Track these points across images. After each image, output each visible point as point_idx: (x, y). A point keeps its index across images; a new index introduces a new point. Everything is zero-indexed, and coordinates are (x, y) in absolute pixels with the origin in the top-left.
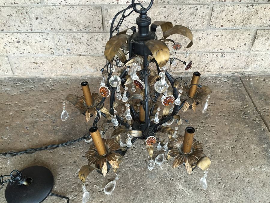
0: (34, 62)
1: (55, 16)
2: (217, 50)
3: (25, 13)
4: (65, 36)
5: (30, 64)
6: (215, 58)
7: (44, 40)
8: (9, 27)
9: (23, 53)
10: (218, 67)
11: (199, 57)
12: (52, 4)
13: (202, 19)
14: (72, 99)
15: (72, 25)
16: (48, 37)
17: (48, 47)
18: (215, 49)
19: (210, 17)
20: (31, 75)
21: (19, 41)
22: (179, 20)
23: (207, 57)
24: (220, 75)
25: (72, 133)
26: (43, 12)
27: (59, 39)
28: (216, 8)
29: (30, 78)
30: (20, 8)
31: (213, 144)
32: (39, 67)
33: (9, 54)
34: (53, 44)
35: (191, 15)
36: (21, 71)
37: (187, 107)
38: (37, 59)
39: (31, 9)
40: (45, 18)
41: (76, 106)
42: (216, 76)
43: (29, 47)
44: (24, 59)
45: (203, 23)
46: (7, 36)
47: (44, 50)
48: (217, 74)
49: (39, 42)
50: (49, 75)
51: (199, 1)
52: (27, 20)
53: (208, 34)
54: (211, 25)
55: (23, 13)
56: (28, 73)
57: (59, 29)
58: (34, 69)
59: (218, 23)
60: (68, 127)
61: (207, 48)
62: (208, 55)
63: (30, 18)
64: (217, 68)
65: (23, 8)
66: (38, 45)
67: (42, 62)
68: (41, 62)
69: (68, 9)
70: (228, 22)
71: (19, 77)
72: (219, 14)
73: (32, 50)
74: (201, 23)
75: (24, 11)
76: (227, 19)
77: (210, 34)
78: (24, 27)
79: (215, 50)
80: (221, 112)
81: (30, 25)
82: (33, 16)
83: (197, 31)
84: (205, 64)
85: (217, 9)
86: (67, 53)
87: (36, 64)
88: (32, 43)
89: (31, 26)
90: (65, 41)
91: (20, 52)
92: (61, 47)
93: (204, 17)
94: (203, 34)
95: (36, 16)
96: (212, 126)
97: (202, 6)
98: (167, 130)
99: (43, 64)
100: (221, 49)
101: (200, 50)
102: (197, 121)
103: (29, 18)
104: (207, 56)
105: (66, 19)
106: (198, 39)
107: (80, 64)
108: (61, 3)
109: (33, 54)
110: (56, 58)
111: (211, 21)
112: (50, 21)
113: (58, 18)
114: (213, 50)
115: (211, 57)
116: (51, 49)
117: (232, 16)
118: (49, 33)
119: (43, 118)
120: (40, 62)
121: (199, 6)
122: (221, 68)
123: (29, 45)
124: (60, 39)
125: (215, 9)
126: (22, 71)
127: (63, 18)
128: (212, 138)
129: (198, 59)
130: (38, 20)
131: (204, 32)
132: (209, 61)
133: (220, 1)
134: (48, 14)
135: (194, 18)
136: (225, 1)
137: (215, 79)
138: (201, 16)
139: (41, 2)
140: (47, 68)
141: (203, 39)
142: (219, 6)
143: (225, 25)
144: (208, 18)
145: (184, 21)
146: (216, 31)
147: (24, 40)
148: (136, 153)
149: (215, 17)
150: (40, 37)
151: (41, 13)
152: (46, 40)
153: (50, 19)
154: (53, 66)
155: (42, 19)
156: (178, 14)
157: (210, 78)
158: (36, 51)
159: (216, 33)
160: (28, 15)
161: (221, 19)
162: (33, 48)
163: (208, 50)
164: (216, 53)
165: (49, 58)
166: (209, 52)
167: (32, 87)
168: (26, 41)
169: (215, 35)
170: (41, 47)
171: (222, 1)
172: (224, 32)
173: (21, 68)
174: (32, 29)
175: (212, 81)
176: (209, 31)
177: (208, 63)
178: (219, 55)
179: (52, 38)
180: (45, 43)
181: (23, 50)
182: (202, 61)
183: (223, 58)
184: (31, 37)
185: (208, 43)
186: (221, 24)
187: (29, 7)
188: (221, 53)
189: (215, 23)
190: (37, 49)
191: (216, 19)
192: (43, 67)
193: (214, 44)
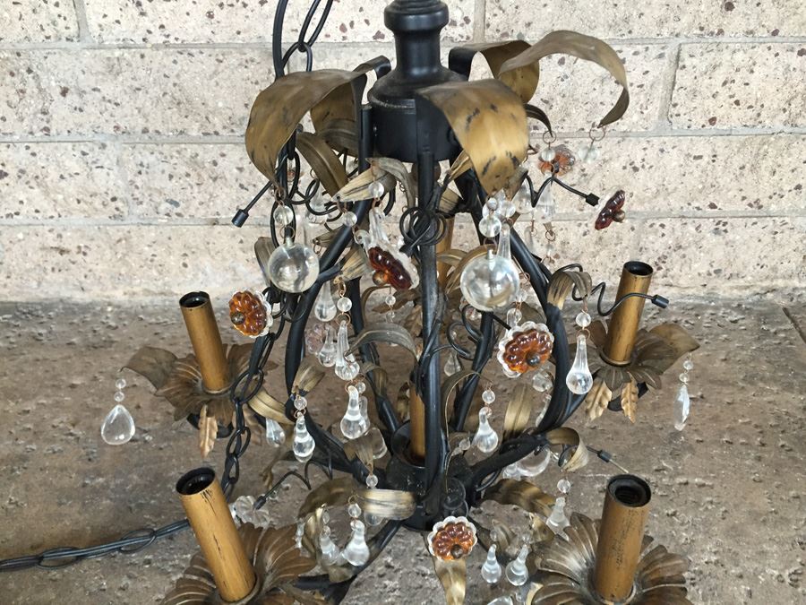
0: (55, 244)
1: (129, 84)
2: (698, 209)
3: (23, 71)
4: (161, 153)
5: (40, 253)
6: (691, 239)
7: (91, 169)
9: (17, 214)
10: (704, 271)
11: (633, 233)
12: (118, 40)
13: (642, 97)
14: (152, 364)
15: (186, 117)
16: (102, 157)
17: (102, 192)
18: (689, 204)
19: (670, 88)
20: (42, 291)
21: (5, 171)
22: (559, 98)
23: (663, 235)
24: (711, 297)
25: (153, 502)
26: (85, 69)
27: (141, 165)
28: (691, 56)
29: (40, 304)
30: (6, 55)
31: (714, 558)
32: (74, 263)
34: (120, 182)
35: (602, 81)
36: (8, 277)
37: (600, 403)
38: (64, 235)
39: (46, 58)
40: (94, 90)
41: (161, 391)
42: (697, 302)
43: (37, 190)
44: (21, 236)
45: (645, 112)
47: (91, 203)
48: (702, 295)
49: (71, 176)
50: (106, 294)
51: (630, 32)
52: (32, 97)
53: (662, 151)
54: (674, 117)
55: (15, 72)
56: (34, 284)
57: (139, 130)
58: (53, 269)
59: (699, 110)
60: (141, 476)
61: (660, 199)
62: (667, 227)
63: (41, 90)
64: (699, 274)
65: (19, 54)
66: (70, 187)
67: (82, 245)
68: (79, 247)
69: (172, 58)
70: (735, 106)
71: (4, 299)
72: (700, 79)
73: (49, 204)
74: (639, 110)
75: (21, 64)
76: (731, 97)
77: (670, 150)
78: (22, 120)
79: (691, 207)
80: (730, 429)
81: (40, 115)
82: (53, 84)
83: (623, 140)
84: (656, 260)
85: (695, 61)
86: (168, 215)
87: (62, 252)
88: (48, 179)
89: (45, 117)
90: (163, 172)
91: (8, 212)
92: (149, 192)
93: (646, 89)
94: (645, 149)
95: (63, 85)
96: (704, 485)
97: (640, 48)
98: (523, 494)
99: (85, 254)
100: (713, 206)
101: (637, 208)
102: (639, 461)
103: (36, 91)
104: (663, 231)
105: (165, 94)
106: (628, 167)
107: (212, 253)
108: (148, 36)
109: (52, 217)
110: (129, 232)
111: (673, 103)
112: (109, 101)
113: (139, 89)
114: (682, 208)
115: (678, 233)
116: (114, 199)
117: (747, 84)
118: (108, 143)
119: (53, 440)
120: (76, 245)
121: (629, 49)
122: (714, 275)
123: (38, 185)
124: (145, 164)
125: (688, 62)
126: (13, 276)
127: (155, 91)
128: (709, 535)
129: (629, 240)
130: (69, 96)
131: (648, 142)
132: (670, 248)
133: (703, 33)
134: (104, 74)
135: (611, 93)
136: (721, 32)
137: (694, 313)
138: (638, 87)
139: (79, 36)
140: (100, 267)
141: (647, 166)
142: (701, 50)
143: (723, 118)
144: (661, 91)
145: (576, 103)
146: (692, 140)
147: (23, 167)
148: (395, 590)
149: (688, 89)
150: (75, 158)
151: (78, 73)
152: (98, 167)
153: (111, 93)
154: (118, 261)
155: (81, 93)
156: (555, 79)
157: (675, 308)
158: (61, 206)
159: (691, 146)
160: (34, 78)
161: (710, 95)
162: (52, 196)
163: (665, 209)
164: (696, 217)
165: (107, 233)
166: (669, 215)
167: (40, 334)
168: (27, 170)
169: (688, 155)
170: (79, 193)
171: (712, 33)
172: (720, 142)
173: (9, 265)
174: (47, 129)
175: (687, 319)
176: (666, 139)
177: (665, 254)
178: (705, 227)
179: (118, 161)
180: (93, 181)
181: (17, 204)
182: (644, 250)
183: (721, 237)
184: (44, 157)
185: (665, 183)
186: (709, 113)
187: (37, 53)
188: (712, 220)
189: (688, 111)
190: (64, 199)
191: (692, 96)
192: (85, 264)
193: (686, 187)
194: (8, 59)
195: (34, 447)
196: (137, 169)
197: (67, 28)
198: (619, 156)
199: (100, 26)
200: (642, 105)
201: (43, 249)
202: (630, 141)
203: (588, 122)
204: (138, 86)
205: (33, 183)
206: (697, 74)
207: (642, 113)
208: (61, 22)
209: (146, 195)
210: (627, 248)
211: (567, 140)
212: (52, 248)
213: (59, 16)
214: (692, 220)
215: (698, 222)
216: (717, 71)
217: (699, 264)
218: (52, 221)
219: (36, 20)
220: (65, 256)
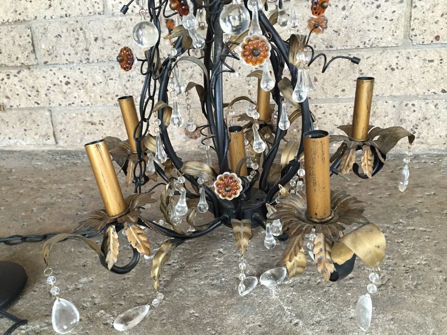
0: (89, 120)
1: (125, 34)
2: (435, 93)
3: (79, 29)
4: (139, 69)
5: (83, 125)
6: (432, 113)
7: (107, 80)
8: (56, 57)
9: (73, 103)
10: (443, 134)
11: (394, 109)
13: (393, 26)
17: (112, 93)
18: (429, 90)
19: (409, 20)
20: (82, 145)
21: (69, 81)
22: (343, 29)
23: (414, 111)
26: (106, 28)
27: (130, 76)
28: (420, 0)
29: (81, 151)
30: (72, 22)
32: (97, 130)
33: (52, 105)
34: (120, 87)
35: (368, 18)
36: (68, 137)
38: (94, 115)
39: (89, 23)
40: (109, 38)
42: (439, 153)
43: (82, 91)
44: (74, 115)
45: (395, 34)
46: (52, 73)
47: (106, 98)
48: (443, 149)
49: (98, 84)
52: (82, 42)
53: (408, 58)
54: (413, 37)
55: (75, 30)
56: (79, 141)
58: (88, 133)
59: (428, 32)
61: (410, 88)
62: (416, 106)
63: (86, 38)
64: (440, 136)
65: (77, 22)
66: (98, 90)
67: (101, 120)
68: (100, 121)
71: (65, 149)
72: (426, 13)
73: (87, 98)
74: (391, 33)
75: (78, 26)
76: (446, 23)
77: (413, 57)
78: (77, 54)
79: (429, 92)
81: (85, 52)
82: (92, 36)
83: (384, 52)
84: (412, 127)
85: (423, 3)
87: (92, 124)
88: (88, 85)
89: (87, 52)
90: (139, 80)
91: (70, 102)
92: (133, 91)
93: (395, 21)
94: (397, 57)
95: (96, 36)
99: (102, 124)
100: (444, 91)
101: (395, 93)
103: (83, 39)
104: (414, 108)
106: (389, 69)
108: (134, 9)
109: (88, 105)
111: (411, 28)
112: (116, 43)
113: (129, 37)
114: (424, 93)
115: (424, 110)
116: (117, 95)
118: (115, 66)
123: (83, 88)
124: (131, 76)
125: (418, 4)
126: (70, 136)
128: (423, 252)
129: (393, 114)
130: (98, 41)
131: (399, 52)
132: (420, 119)
134: (113, 29)
135: (374, 24)
137: (437, 158)
138: (390, 21)
139: (103, 11)
140: (109, 132)
141: (400, 68)
143: (444, 36)
144: (403, 21)
145: (353, 31)
146: (426, 50)
147: (76, 79)
149: (420, 19)
150: (100, 74)
151: (103, 30)
152: (110, 79)
153: (116, 38)
154: (117, 128)
155: (104, 40)
156: (340, 18)
157: (425, 156)
158: (93, 99)
159: (426, 54)
160: (83, 32)
161: (434, 22)
162: (89, 94)
163: (414, 94)
164: (434, 99)
165: (113, 113)
166: (417, 97)
167: (78, 163)
168: (79, 81)
169: (425, 60)
170: (101, 93)
172: (444, 52)
173: (68, 131)
174: (88, 59)
175: (432, 161)
176: (410, 51)
177: (417, 123)
178: (441, 105)
179: (119, 75)
180: (108, 87)
181: (74, 99)
182: (403, 121)
184: (86, 73)
185: (412, 78)
186: (434, 33)
187: (86, 21)
188: (444, 100)
189: (421, 33)
190: (95, 96)
191: (423, 23)
192: (102, 131)
193: (426, 80)
194: (72, 24)
195: (59, 200)
196: (127, 79)
197: (99, 8)
198: (381, 61)
199: (113, 5)
200: (393, 31)
201: (84, 122)
202: (388, 52)
203: (362, 42)
204: (129, 35)
205: (81, 87)
206: (424, 10)
207: (393, 35)
208: (96, 5)
209: (131, 92)
210: (392, 119)
211: (350, 53)
212: (88, 122)
213: (96, 2)
214: (432, 100)
215: (436, 102)
216: (436, 8)
217: (439, 129)
218: (89, 107)
219: (85, 5)
220: (94, 126)
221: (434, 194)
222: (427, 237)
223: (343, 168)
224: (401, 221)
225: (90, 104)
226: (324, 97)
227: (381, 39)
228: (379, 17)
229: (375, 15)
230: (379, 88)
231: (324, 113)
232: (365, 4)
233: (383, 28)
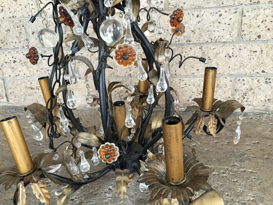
0: (30, 86)
2: (257, 73)
3: (21, 26)
5: (25, 89)
6: (256, 86)
7: (41, 60)
8: (7, 44)
9: (19, 75)
10: (263, 99)
11: (231, 83)
12: (50, 15)
13: (230, 28)
17: (45, 68)
18: (253, 71)
19: (240, 24)
20: (25, 103)
21: (16, 60)
22: (197, 30)
23: (244, 84)
24: (267, 110)
26: (40, 26)
28: (247, 12)
30: (17, 21)
32: (35, 93)
33: (5, 76)
35: (214, 22)
36: (15, 97)
37: (199, 127)
38: (32, 83)
39: (28, 22)
41: (33, 115)
42: (261, 112)
43: (24, 67)
44: (19, 83)
45: (231, 34)
46: (4, 55)
47: (41, 72)
48: (263, 109)
51: (223, 4)
52: (23, 35)
53: (240, 49)
54: (243, 36)
55: (19, 26)
56: (23, 100)
58: (29, 95)
59: (253, 32)
61: (241, 69)
62: (245, 81)
64: (261, 101)
65: (20, 21)
67: (37, 86)
70: (268, 31)
71: (14, 105)
72: (252, 20)
73: (28, 72)
75: (21, 24)
76: (266, 27)
77: (243, 49)
78: (20, 42)
79: (254, 72)
80: (268, 154)
81: (26, 41)
82: (30, 30)
83: (224, 45)
84: (242, 95)
85: (250, 14)
87: (32, 89)
89: (27, 42)
91: (16, 74)
93: (231, 25)
94: (233, 49)
95: (33, 31)
96: (252, 172)
97: (227, 9)
99: (38, 89)
100: (263, 72)
101: (232, 72)
103: (25, 32)
104: (244, 82)
106: (227, 56)
107: (79, 90)
109: (29, 76)
111: (242, 30)
114: (250, 72)
115: (250, 83)
116: (48, 70)
117: (271, 22)
118: (47, 51)
121: (223, 10)
122: (268, 101)
123: (25, 65)
125: (246, 14)
126: (17, 97)
129: (230, 86)
130: (34, 34)
131: (234, 46)
132: (248, 89)
133: (251, 3)
135: (217, 27)
136: (258, 2)
137: (259, 115)
138: (228, 25)
141: (235, 56)
142: (251, 9)
143: (263, 35)
144: (237, 25)
145: (204, 31)
146: (252, 45)
147: (21, 59)
148: (109, 197)
149: (248, 24)
151: (38, 27)
152: (44, 59)
156: (196, 23)
157: (251, 114)
158: (32, 72)
159: (252, 47)
160: (24, 28)
161: (257, 26)
162: (29, 69)
163: (244, 73)
166: (246, 75)
168: (22, 60)
169: (251, 51)
170: (37, 68)
171: (255, 3)
172: (263, 46)
173: (16, 93)
174: (28, 46)
175: (256, 117)
176: (241, 45)
177: (246, 92)
178: (261, 81)
180: (42, 64)
181: (19, 72)
182: (237, 90)
183: (268, 85)
185: (243, 62)
186: (257, 33)
187: (26, 20)
188: (264, 77)
189: (249, 33)
190: (33, 70)
191: (249, 27)
192: (38, 93)
193: (252, 64)
194: (17, 23)
195: (3, 145)
197: (35, 12)
198: (222, 51)
200: (230, 31)
201: (26, 87)
202: (227, 45)
203: (209, 38)
205: (23, 64)
206: (251, 18)
207: (230, 34)
208: (33, 10)
210: (229, 89)
211: (202, 46)
212: (29, 87)
213: (33, 8)
214: (255, 77)
215: (258, 78)
216: (259, 17)
217: (260, 96)
218: (29, 78)
219: (26, 10)
220: (33, 90)
221: (258, 143)
222: (254, 177)
223: (196, 130)
224: (236, 164)
225: (30, 76)
226: (185, 74)
227: (222, 37)
228: (221, 22)
229: (218, 21)
230: (221, 69)
231: (185, 84)
232: (212, 14)
233: (224, 29)
